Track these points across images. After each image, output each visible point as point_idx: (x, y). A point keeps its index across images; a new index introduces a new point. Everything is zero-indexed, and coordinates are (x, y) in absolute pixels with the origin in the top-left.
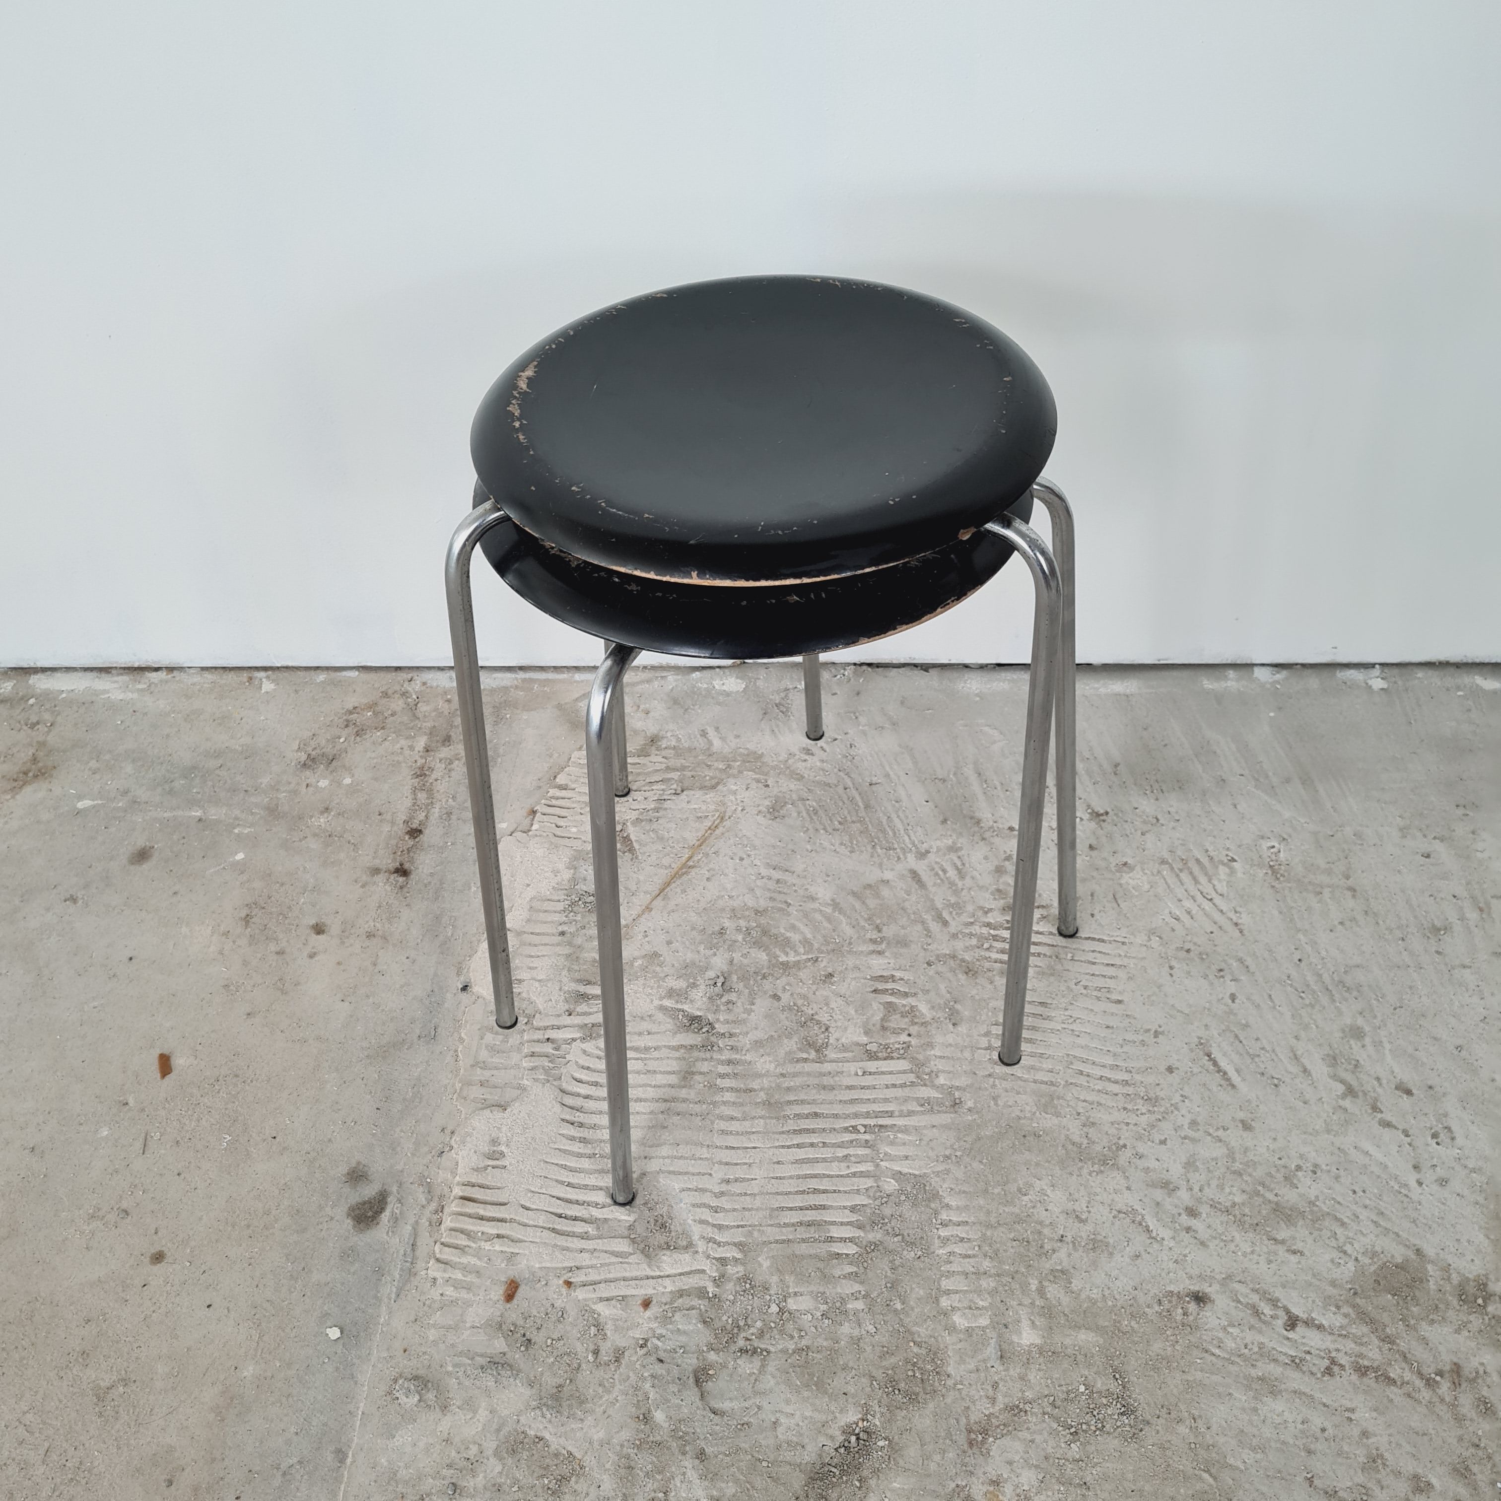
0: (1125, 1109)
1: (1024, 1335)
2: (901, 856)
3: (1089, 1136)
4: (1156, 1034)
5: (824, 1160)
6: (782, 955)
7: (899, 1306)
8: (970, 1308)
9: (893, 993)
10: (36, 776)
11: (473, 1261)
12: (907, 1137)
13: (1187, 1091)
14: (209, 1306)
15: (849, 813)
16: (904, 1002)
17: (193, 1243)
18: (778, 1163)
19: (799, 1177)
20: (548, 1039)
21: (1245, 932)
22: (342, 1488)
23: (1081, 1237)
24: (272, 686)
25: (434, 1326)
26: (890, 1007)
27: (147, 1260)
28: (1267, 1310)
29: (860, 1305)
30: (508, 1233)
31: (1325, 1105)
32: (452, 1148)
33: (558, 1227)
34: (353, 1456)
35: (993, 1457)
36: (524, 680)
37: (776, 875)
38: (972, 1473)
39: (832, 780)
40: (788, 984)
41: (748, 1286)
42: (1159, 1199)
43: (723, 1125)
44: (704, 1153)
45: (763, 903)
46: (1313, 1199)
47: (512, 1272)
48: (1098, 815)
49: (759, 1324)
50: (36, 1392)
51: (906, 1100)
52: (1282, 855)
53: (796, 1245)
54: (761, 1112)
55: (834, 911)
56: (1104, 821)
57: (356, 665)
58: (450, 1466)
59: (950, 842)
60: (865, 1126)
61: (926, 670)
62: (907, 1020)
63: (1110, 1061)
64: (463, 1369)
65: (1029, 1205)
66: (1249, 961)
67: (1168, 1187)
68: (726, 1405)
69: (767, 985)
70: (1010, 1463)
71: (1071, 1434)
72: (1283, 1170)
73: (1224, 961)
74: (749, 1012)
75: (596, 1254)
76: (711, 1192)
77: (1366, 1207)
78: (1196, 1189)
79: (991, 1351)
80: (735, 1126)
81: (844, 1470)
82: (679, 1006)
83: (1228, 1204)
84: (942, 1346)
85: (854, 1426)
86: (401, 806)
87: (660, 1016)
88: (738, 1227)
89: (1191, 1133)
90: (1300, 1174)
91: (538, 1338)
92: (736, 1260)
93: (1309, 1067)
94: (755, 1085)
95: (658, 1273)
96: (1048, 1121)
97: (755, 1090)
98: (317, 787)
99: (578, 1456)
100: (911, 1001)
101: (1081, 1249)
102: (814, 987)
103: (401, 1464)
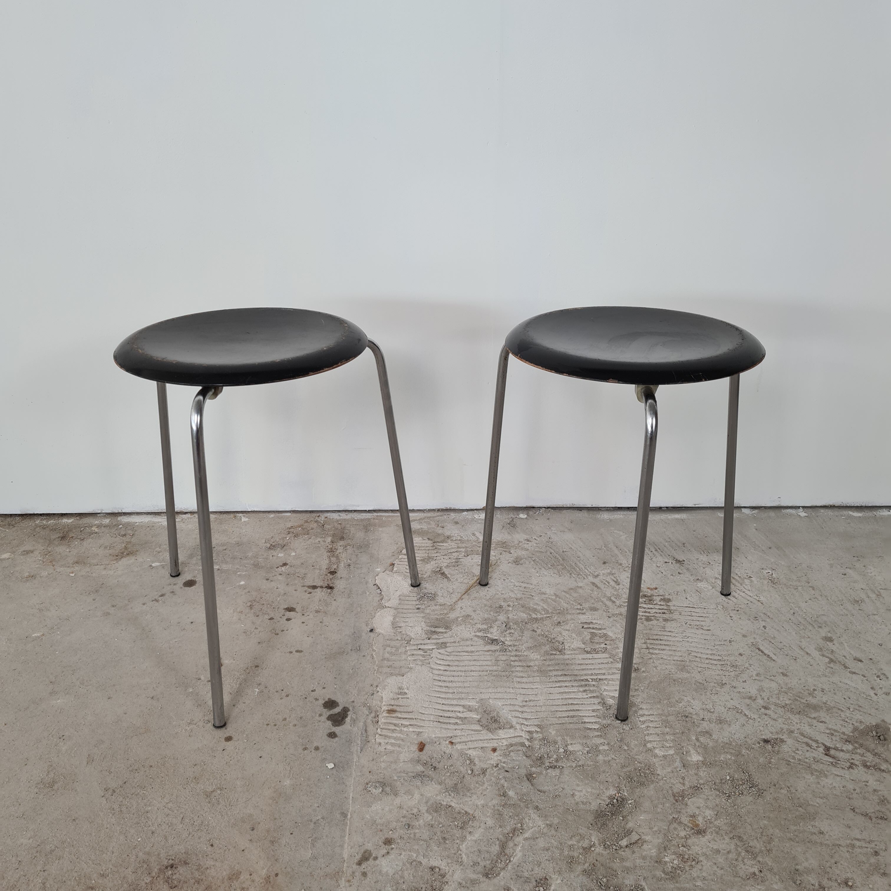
0: (722, 670)
1: (693, 756)
2: (585, 577)
3: (707, 680)
4: (730, 642)
5: (574, 692)
6: (534, 615)
7: (626, 748)
8: (663, 747)
9: (593, 629)
10: (128, 554)
11: (399, 735)
12: (614, 683)
13: (751, 662)
14: (260, 757)
15: (555, 562)
16: (600, 632)
17: (246, 733)
18: (550, 693)
19: (562, 699)
20: (420, 649)
21: (764, 603)
22: (348, 827)
23: (713, 719)
24: (247, 519)
25: (383, 762)
26: (593, 635)
27: (223, 740)
28: (814, 745)
29: (606, 747)
30: (415, 723)
31: (821, 667)
32: (378, 692)
33: (441, 721)
34: (351, 815)
35: (689, 806)
36: (377, 516)
37: (524, 585)
38: (680, 812)
39: (543, 550)
40: (539, 626)
41: (546, 742)
42: (748, 703)
43: (519, 680)
44: (512, 691)
45: (519, 596)
46: (825, 701)
47: (420, 739)
48: (679, 561)
49: (555, 756)
50: (172, 795)
51: (610, 668)
52: (774, 575)
53: (567, 725)
54: (536, 674)
55: (556, 598)
56: (683, 564)
57: (290, 510)
58: (404, 817)
59: (609, 571)
60: (592, 679)
61: (581, 510)
62: (603, 639)
63: (710, 652)
64: (403, 778)
65: (683, 707)
66: (769, 614)
67: (753, 699)
68: (546, 788)
69: (528, 626)
70: (699, 808)
71: (727, 796)
72: (807, 691)
73: (756, 614)
74: (522, 636)
75: (463, 731)
76: (518, 705)
77: (852, 704)
78: (766, 699)
79: (678, 764)
80: (524, 680)
81: (613, 814)
82: (485, 635)
83: (783, 704)
84: (652, 763)
85: (614, 796)
86: (324, 563)
87: (476, 639)
88: (535, 718)
89: (757, 678)
90: (816, 692)
91: (440, 766)
92: (537, 732)
93: (809, 652)
94: (532, 664)
95: (498, 738)
96: (685, 675)
97: (532, 666)
98: (278, 556)
99: (471, 812)
100: (604, 631)
101: (714, 724)
102: (553, 627)
103: (378, 818)
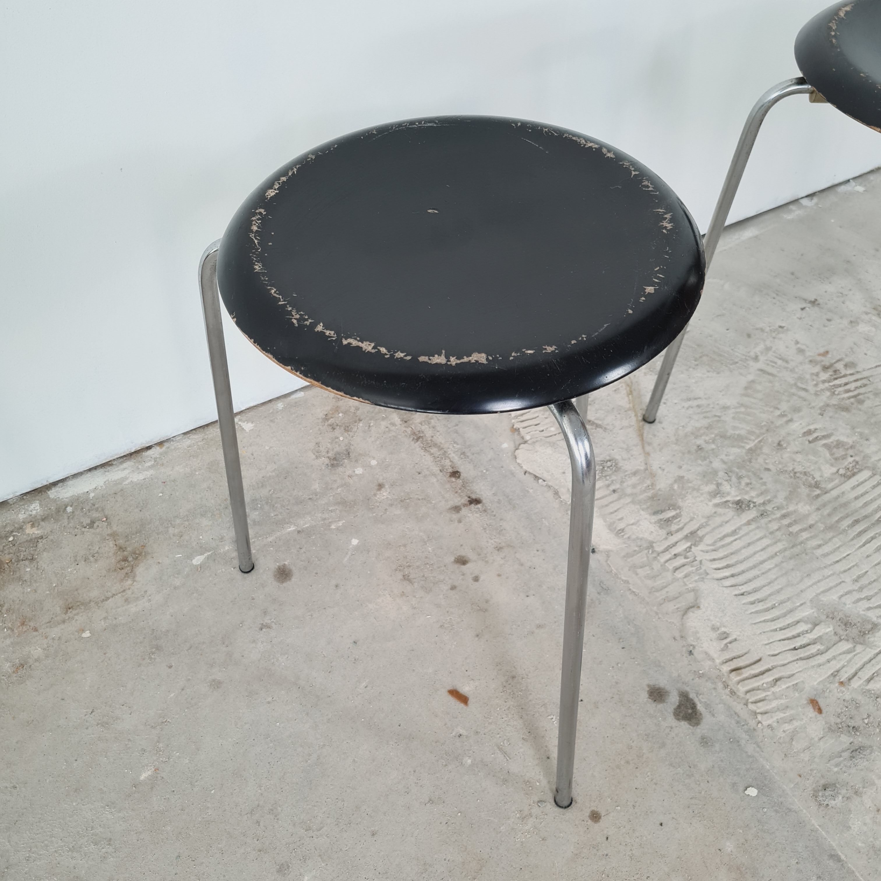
2: (745, 364)
6: (746, 445)
9: (820, 438)
10: (135, 559)
11: (778, 702)
14: (661, 825)
16: (831, 441)
18: (868, 556)
20: (675, 555)
24: (250, 424)
25: (799, 752)
26: (827, 447)
27: (590, 822)
30: (780, 675)
32: (693, 646)
33: (802, 656)
34: (842, 853)
40: (764, 459)
43: (819, 552)
44: (828, 572)
45: (704, 422)
47: (806, 695)
48: (813, 302)
54: (830, 535)
55: (745, 409)
57: (300, 387)
59: (762, 346)
62: (841, 449)
64: (842, 765)
69: (755, 465)
74: (764, 484)
75: (837, 658)
76: (854, 590)
80: (826, 549)
82: (724, 500)
86: (428, 462)
87: (720, 510)
91: (857, 723)
94: (811, 521)
97: (814, 525)
100: (833, 438)
102: (779, 455)
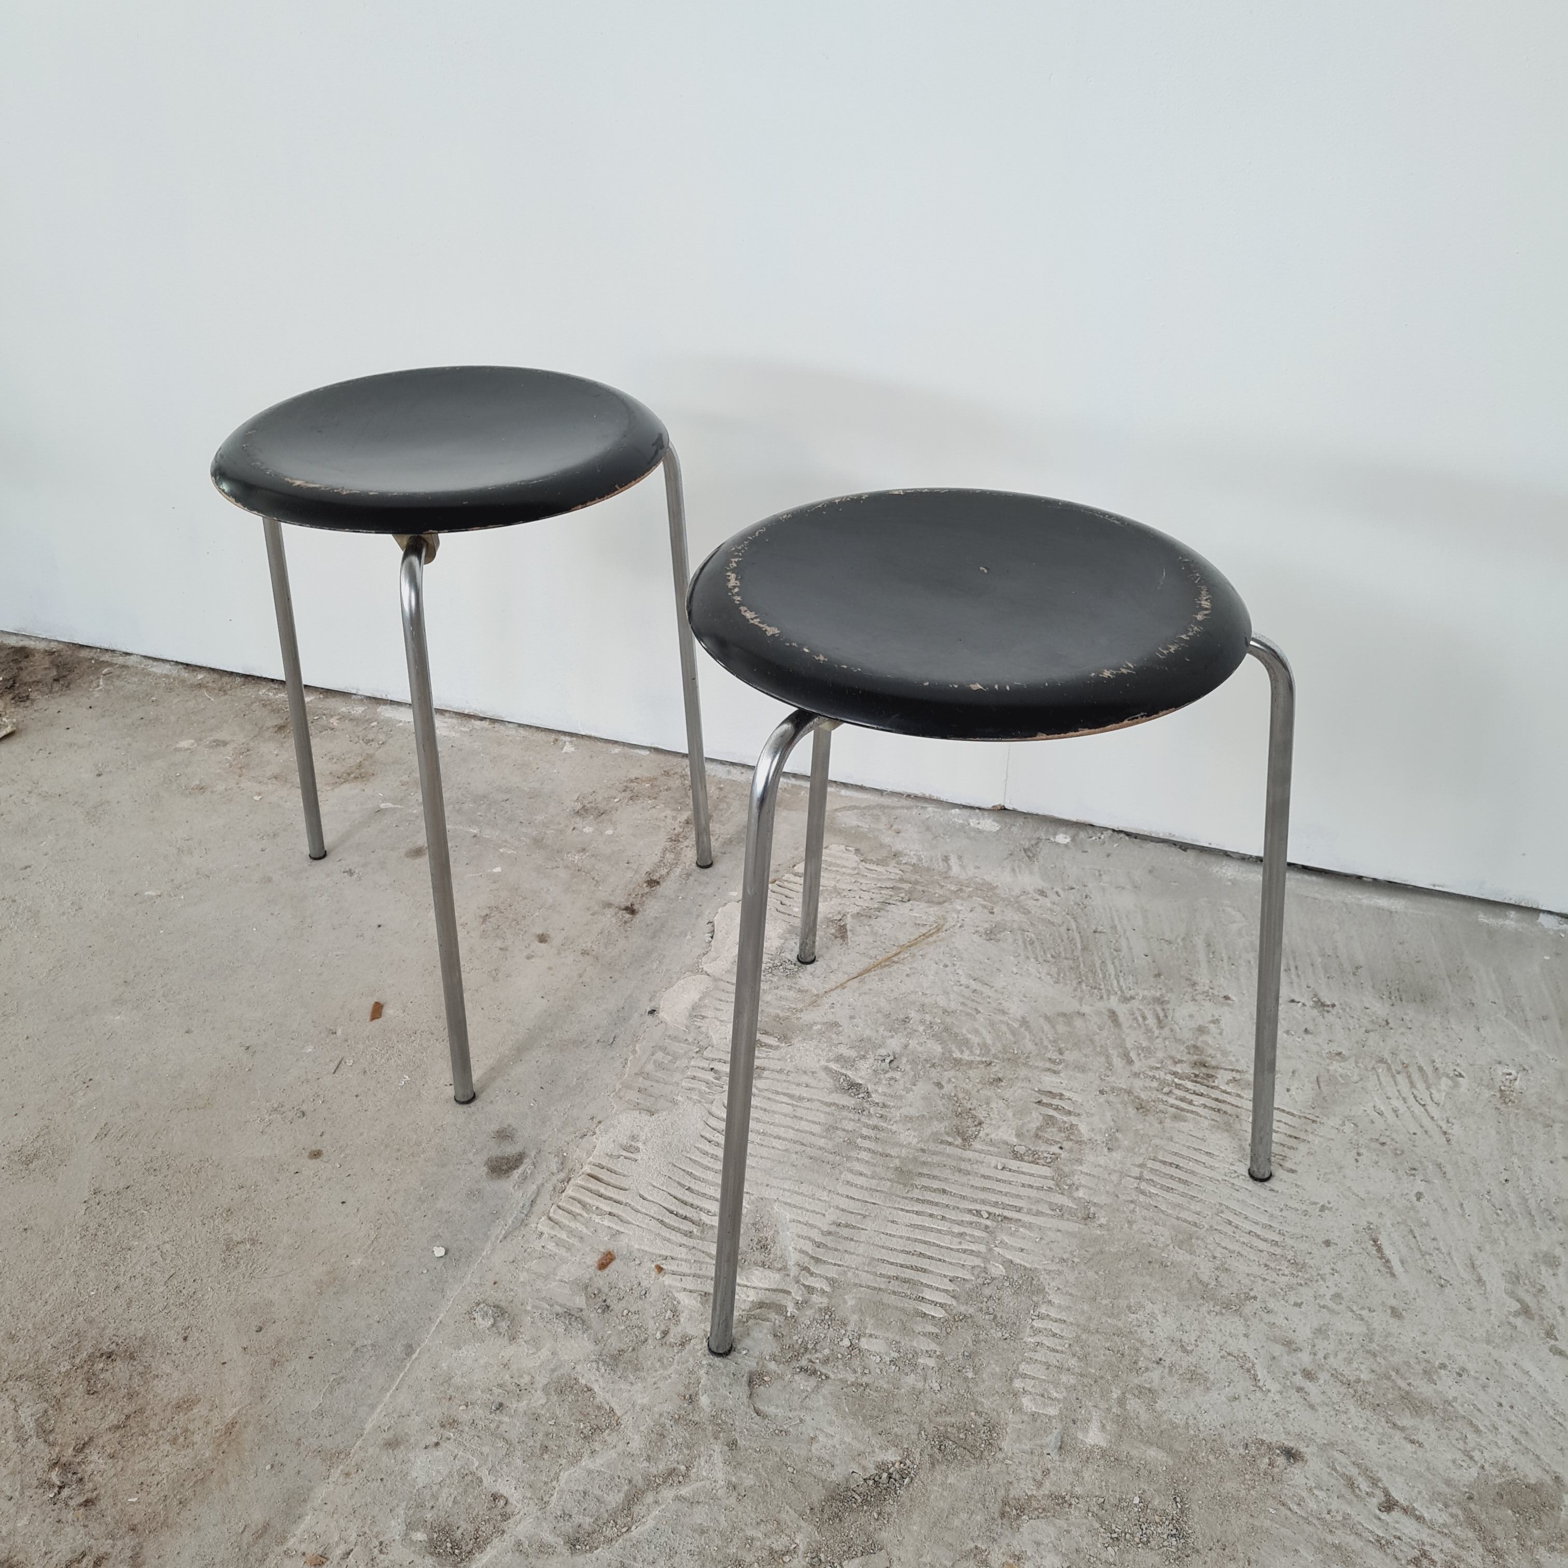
0: (1266, 1265)
1: (1091, 1434)
2: (1105, 997)
3: (1220, 1279)
4: (1323, 1208)
5: (939, 1231)
6: (957, 1052)
7: (970, 1375)
8: (1043, 1396)
9: (1056, 1108)
10: (356, 778)
11: (581, 1228)
12: (1028, 1232)
13: (1339, 1266)
14: (343, 1203)
15: (1065, 950)
16: (1065, 1119)
17: (348, 1151)
18: (893, 1222)
19: (909, 1239)
20: (712, 1069)
21: (1453, 1142)
22: (401, 1376)
23: (1181, 1366)
24: (573, 749)
25: (528, 1270)
26: (1050, 1121)
27: (306, 1154)
28: (1364, 1486)
29: (931, 1362)
30: (620, 1213)
31: (1492, 1318)
32: (594, 1133)
33: (666, 1220)
34: (420, 1353)
35: (1022, 1533)
36: (793, 786)
37: (975, 986)
38: (995, 1540)
39: (1057, 920)
40: (955, 1077)
41: (827, 1317)
42: (1276, 1354)
43: (850, 1177)
44: (825, 1196)
45: (953, 1006)
46: (1451, 1398)
47: (611, 1247)
48: (1323, 1005)
49: (827, 1351)
50: (180, 1230)
51: (1038, 1201)
52: (1517, 1083)
53: (885, 1294)
54: (890, 1175)
55: (1021, 1026)
56: (1328, 1012)
57: (649, 745)
58: (500, 1386)
59: (1158, 994)
60: (990, 1214)
61: (1185, 850)
62: (1063, 1135)
63: (1264, 1220)
64: (540, 1311)
65: (1135, 1323)
66: (1448, 1168)
67: (1290, 1346)
68: (771, 1410)
69: (934, 1073)
70: (1038, 1544)
71: (1111, 1538)
72: (1424, 1364)
73: (1421, 1163)
74: (908, 1091)
75: (694, 1251)
76: (819, 1229)
77: (1509, 1422)
78: (1321, 1355)
79: (1051, 1439)
80: (861, 1181)
81: (867, 1500)
82: (844, 1071)
83: (1352, 1378)
84: (1002, 1422)
85: (890, 1465)
86: (649, 861)
87: (822, 1075)
88: (835, 1264)
89: (1331, 1304)
90: (1443, 1372)
91: (616, 1306)
92: (823, 1292)
93: (1484, 1278)
94: (893, 1152)
95: (745, 1283)
96: (1181, 1256)
97: (891, 1157)
98: (582, 831)
99: (619, 1413)
100: (1073, 1120)
101: (1176, 1376)
102: (980, 1086)
103: (459, 1373)
